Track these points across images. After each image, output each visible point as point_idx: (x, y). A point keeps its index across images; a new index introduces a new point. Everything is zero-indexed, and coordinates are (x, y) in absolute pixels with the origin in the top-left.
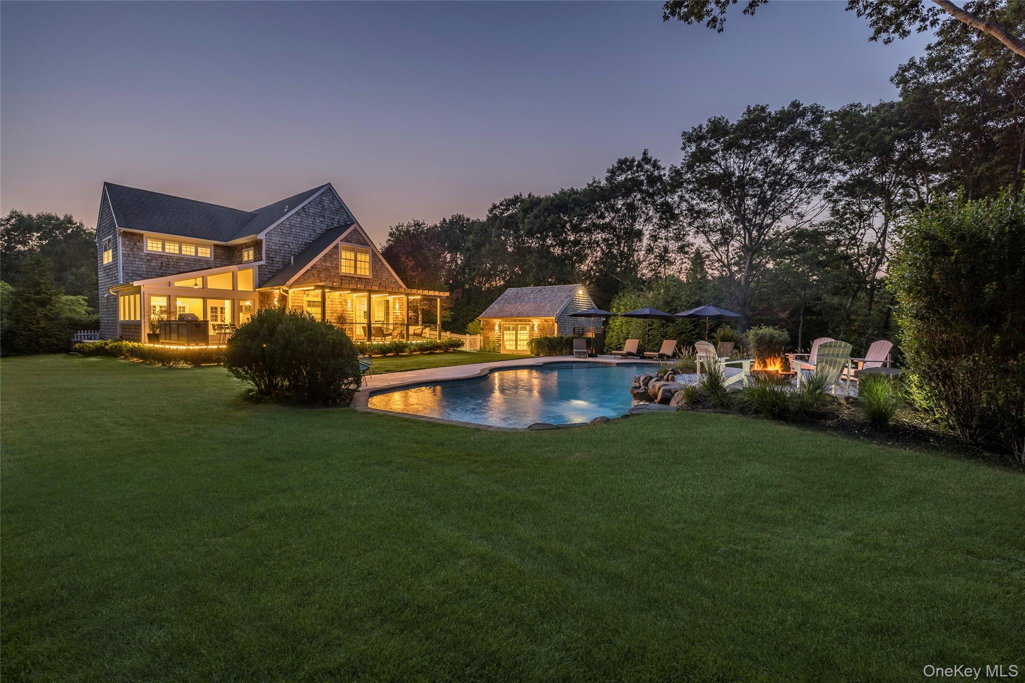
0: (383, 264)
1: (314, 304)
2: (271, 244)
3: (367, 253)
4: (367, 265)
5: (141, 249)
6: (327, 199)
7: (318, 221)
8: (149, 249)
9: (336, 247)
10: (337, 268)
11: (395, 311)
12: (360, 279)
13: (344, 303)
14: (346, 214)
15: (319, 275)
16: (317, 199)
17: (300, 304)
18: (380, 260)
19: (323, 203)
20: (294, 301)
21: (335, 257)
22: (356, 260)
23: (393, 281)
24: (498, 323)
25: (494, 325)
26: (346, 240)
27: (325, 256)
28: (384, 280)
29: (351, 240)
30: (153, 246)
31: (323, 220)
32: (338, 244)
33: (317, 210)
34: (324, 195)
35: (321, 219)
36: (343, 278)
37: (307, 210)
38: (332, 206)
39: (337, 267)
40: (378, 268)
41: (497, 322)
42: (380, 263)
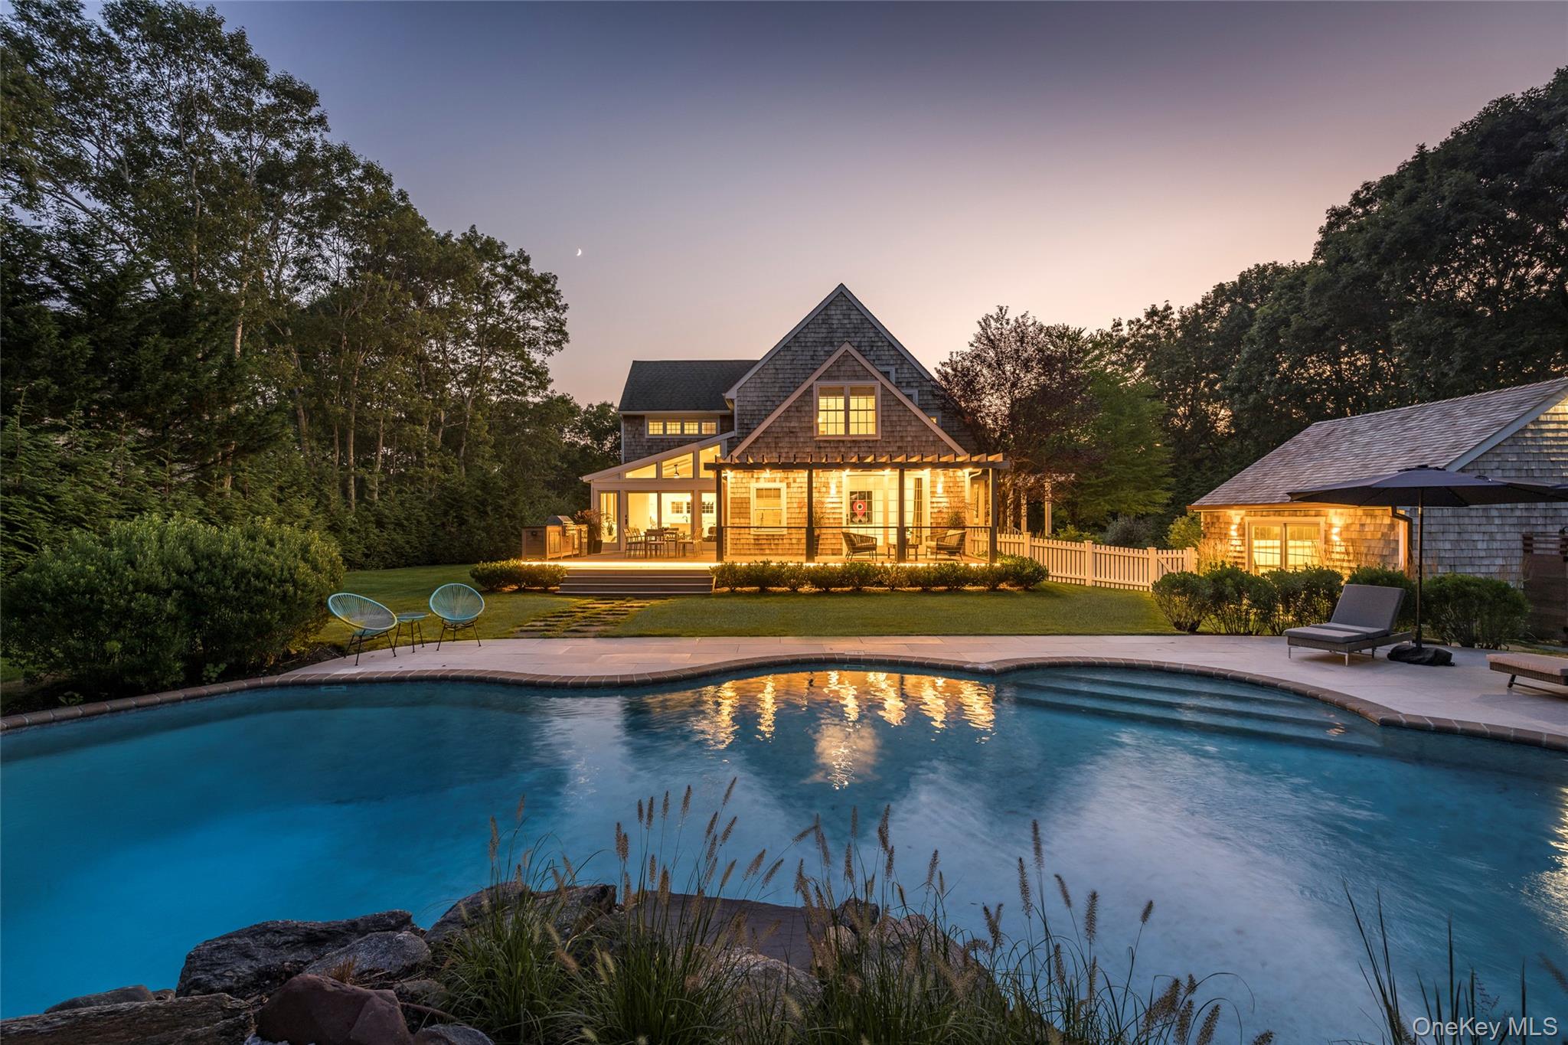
0: (906, 409)
1: (769, 493)
2: (746, 403)
3: (872, 394)
4: (871, 416)
5: (642, 435)
6: (838, 312)
7: (822, 353)
8: (651, 432)
9: (809, 392)
10: (811, 429)
11: (934, 500)
12: (857, 443)
13: (824, 489)
14: (873, 330)
15: (776, 443)
16: (820, 317)
17: (745, 495)
18: (900, 402)
19: (830, 321)
20: (735, 490)
21: (807, 409)
22: (847, 409)
23: (931, 439)
24: (1237, 520)
25: (1229, 523)
26: (828, 375)
27: (787, 410)
28: (909, 439)
29: (837, 374)
30: (655, 429)
31: (831, 348)
32: (811, 386)
33: (821, 335)
34: (833, 307)
35: (826, 349)
36: (822, 445)
37: (802, 339)
38: (846, 321)
39: (812, 427)
40: (895, 419)
41: (1236, 516)
42: (901, 408)
